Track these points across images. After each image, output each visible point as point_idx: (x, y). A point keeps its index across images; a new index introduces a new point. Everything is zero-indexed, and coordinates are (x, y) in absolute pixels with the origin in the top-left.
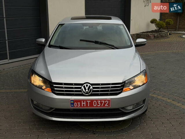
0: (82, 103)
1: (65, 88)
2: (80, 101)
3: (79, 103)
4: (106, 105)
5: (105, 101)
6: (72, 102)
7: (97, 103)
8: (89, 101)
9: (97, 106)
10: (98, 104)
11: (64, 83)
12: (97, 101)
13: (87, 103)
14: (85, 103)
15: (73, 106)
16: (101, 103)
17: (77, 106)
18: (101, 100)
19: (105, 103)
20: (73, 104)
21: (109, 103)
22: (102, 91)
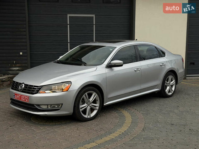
2: (16, 94)
3: (16, 96)
4: (27, 100)
5: (26, 97)
6: (14, 94)
7: (23, 97)
8: (20, 96)
9: (23, 100)
10: (23, 99)
12: (23, 96)
13: (19, 96)
15: (14, 98)
17: (16, 98)
19: (26, 99)
20: (14, 96)
22: (28, 90)
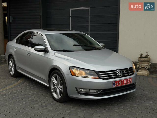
0: (119, 83)
1: (107, 74)
2: (118, 81)
3: (117, 83)
4: (130, 82)
5: (129, 79)
6: (114, 83)
7: (126, 81)
9: (126, 83)
10: (126, 82)
11: (106, 71)
13: (121, 82)
14: (120, 83)
15: (114, 86)
16: (128, 81)
17: (117, 85)
18: (127, 79)
20: (114, 84)
21: (131, 80)
22: (126, 73)
